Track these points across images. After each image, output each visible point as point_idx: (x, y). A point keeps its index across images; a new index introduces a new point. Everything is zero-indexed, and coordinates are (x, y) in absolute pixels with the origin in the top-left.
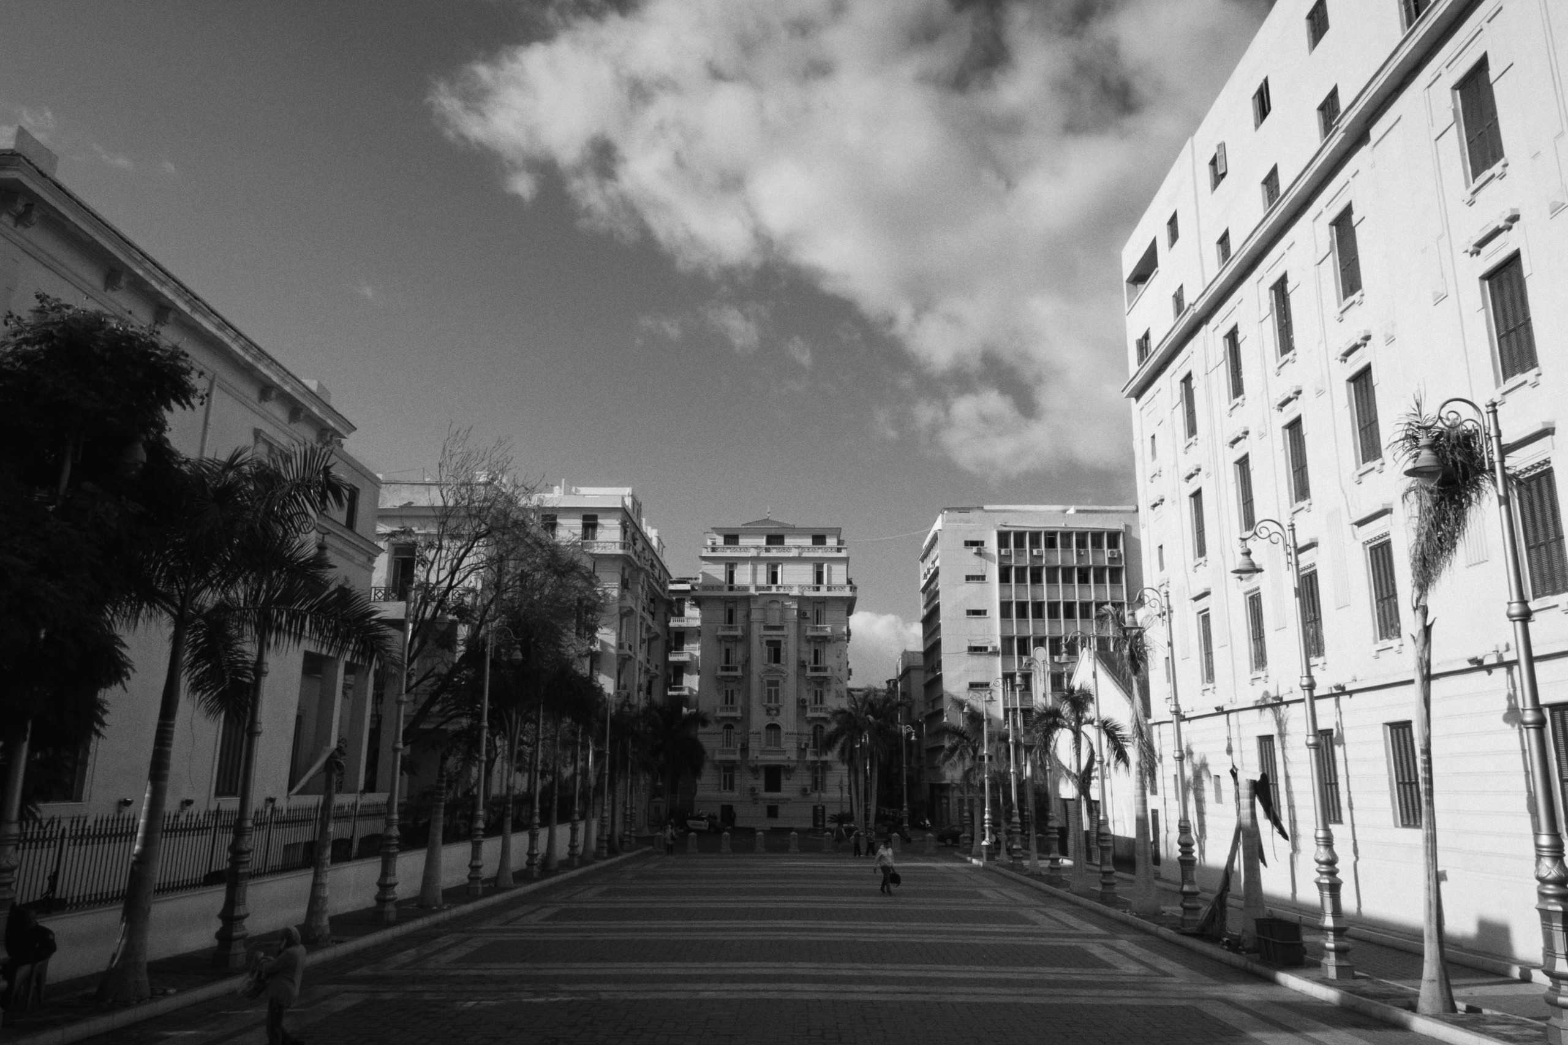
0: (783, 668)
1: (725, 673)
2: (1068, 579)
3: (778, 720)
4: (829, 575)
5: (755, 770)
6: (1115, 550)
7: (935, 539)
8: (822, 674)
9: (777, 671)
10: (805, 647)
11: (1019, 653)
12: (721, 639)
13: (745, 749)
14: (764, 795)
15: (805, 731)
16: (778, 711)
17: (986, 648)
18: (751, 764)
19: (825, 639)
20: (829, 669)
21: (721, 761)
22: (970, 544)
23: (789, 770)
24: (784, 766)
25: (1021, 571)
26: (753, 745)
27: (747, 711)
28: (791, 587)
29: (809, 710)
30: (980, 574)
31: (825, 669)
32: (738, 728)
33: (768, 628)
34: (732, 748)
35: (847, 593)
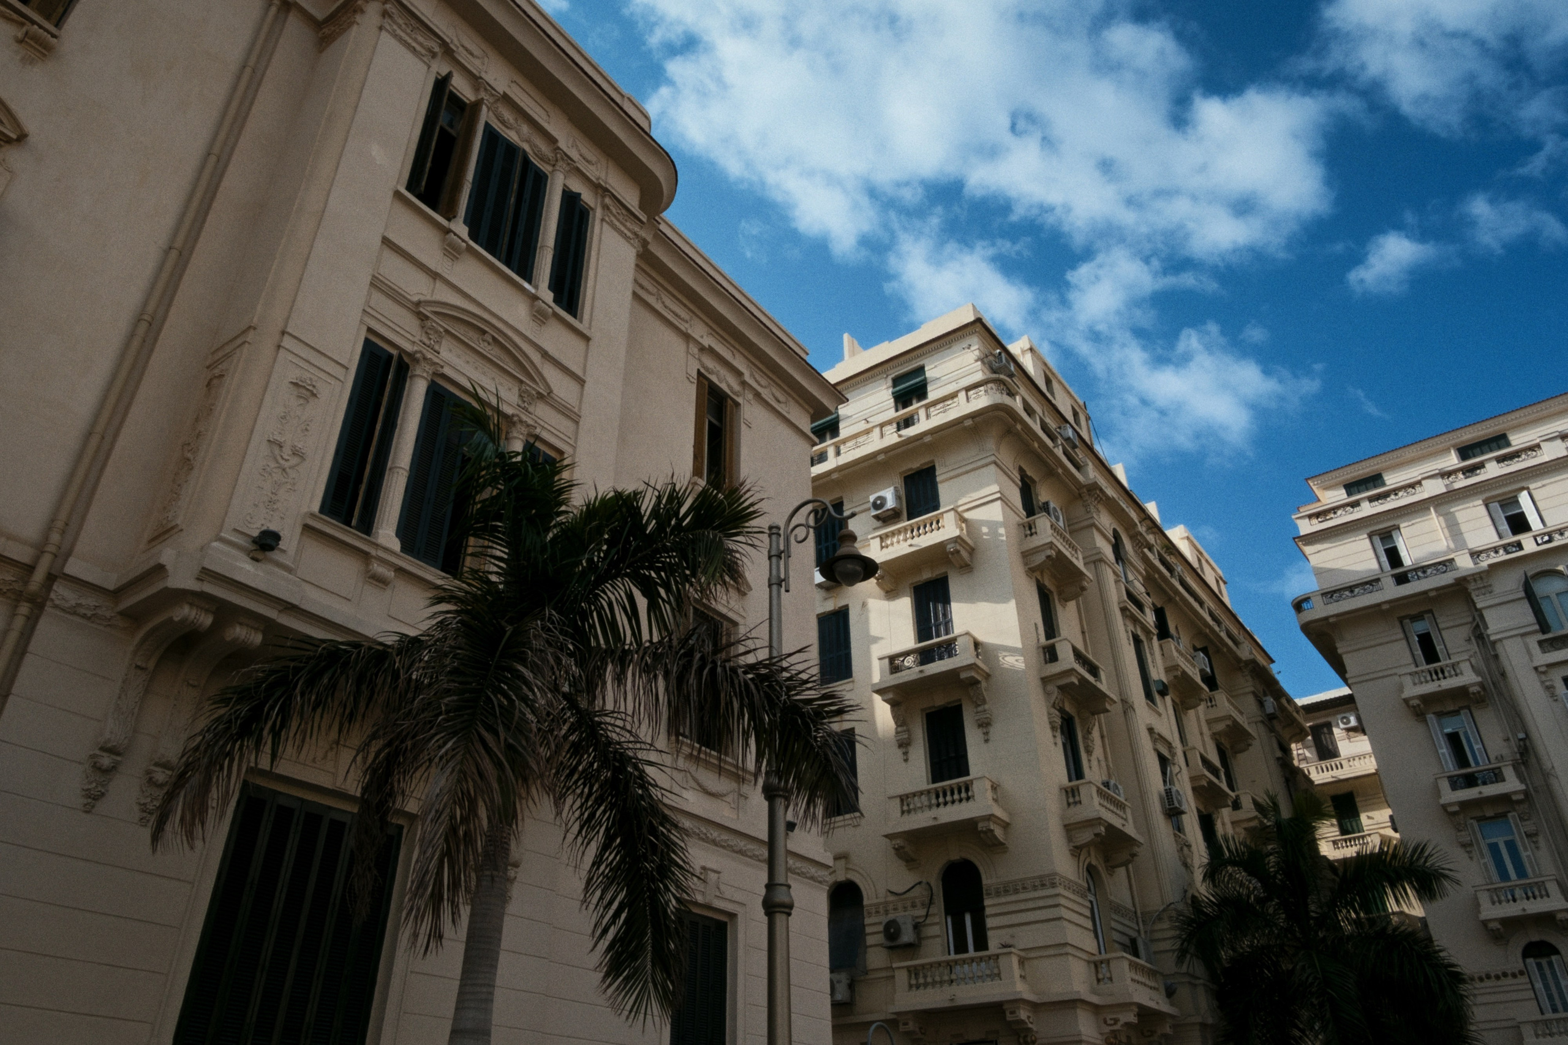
1: (1468, 794)
33: (1551, 645)
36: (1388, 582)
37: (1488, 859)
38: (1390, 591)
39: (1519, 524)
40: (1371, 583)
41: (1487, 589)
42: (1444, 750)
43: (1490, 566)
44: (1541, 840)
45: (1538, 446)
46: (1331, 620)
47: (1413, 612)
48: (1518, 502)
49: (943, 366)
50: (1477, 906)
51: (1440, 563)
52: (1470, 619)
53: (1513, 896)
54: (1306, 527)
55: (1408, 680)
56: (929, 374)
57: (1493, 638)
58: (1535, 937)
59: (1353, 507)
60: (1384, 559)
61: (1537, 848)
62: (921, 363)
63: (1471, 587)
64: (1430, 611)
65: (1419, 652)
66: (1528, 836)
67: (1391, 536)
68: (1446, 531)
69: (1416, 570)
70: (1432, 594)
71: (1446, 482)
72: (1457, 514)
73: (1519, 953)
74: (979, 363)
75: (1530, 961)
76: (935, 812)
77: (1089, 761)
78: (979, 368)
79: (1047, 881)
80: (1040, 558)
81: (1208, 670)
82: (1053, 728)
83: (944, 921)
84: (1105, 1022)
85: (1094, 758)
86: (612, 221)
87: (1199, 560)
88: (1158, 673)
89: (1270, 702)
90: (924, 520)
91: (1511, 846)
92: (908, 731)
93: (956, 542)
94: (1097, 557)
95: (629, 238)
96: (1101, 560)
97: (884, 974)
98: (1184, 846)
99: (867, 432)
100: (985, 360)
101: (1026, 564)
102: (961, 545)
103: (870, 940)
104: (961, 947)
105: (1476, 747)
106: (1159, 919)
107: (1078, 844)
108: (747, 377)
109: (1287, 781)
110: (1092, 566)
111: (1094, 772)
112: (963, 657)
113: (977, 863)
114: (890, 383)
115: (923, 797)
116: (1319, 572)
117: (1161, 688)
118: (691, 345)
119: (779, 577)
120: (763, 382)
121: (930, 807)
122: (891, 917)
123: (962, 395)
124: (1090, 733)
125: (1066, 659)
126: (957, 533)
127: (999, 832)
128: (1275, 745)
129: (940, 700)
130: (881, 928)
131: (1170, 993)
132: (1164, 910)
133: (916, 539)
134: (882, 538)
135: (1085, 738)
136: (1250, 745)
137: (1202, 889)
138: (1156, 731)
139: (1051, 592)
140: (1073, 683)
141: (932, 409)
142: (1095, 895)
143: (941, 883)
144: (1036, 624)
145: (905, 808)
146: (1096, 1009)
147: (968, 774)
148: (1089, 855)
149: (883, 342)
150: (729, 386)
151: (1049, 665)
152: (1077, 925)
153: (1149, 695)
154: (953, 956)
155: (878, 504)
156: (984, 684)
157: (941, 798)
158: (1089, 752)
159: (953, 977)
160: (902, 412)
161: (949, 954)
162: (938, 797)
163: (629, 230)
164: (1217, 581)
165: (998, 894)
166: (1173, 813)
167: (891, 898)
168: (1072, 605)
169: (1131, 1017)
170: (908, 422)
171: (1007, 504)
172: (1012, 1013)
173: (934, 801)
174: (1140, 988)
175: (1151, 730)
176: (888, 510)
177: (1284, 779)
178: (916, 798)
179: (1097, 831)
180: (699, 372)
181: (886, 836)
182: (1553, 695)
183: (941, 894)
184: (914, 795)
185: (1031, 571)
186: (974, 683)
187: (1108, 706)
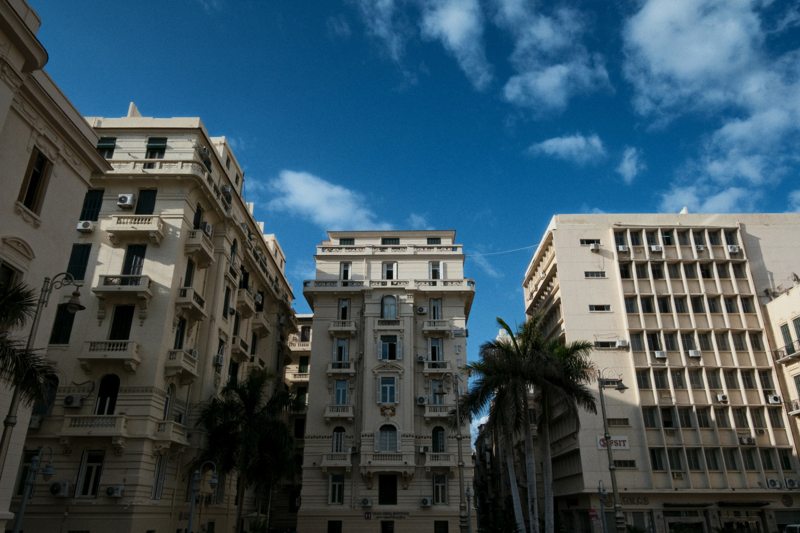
0: (399, 364)
1: (337, 371)
2: (690, 274)
3: (393, 421)
4: (445, 272)
5: (367, 479)
6: (735, 246)
7: (550, 237)
8: (441, 370)
9: (393, 367)
10: (422, 343)
11: (650, 349)
12: (335, 335)
13: (356, 455)
14: (378, 508)
15: (424, 434)
16: (394, 411)
17: (614, 344)
18: (363, 471)
19: (443, 335)
20: (448, 365)
21: (329, 468)
22: (586, 242)
23: (406, 478)
24: (401, 473)
25: (641, 267)
26: (365, 448)
27: (359, 411)
28: (406, 282)
29: (427, 409)
30: (599, 270)
31: (444, 365)
32: (349, 431)
33: (382, 323)
34: (342, 453)
35: (465, 287)
36: (339, 284)
37: (335, 396)
38: (339, 288)
39: (390, 275)
40: (334, 283)
41: (370, 296)
42: (335, 353)
43: (374, 289)
44: (354, 391)
45: (406, 247)
46: (315, 293)
47: (345, 298)
48: (392, 266)
49: (177, 143)
50: (325, 411)
51: (359, 282)
52: (361, 306)
53: (337, 409)
54: (320, 252)
55: (332, 324)
56: (169, 143)
57: (365, 315)
58: (339, 425)
59: (339, 249)
60: (342, 274)
61: (352, 394)
62: (166, 137)
63: (366, 294)
64: (350, 299)
65: (340, 313)
66: (351, 389)
67: (348, 265)
68: (366, 270)
69: (351, 282)
70: (352, 293)
71: (374, 250)
72: (372, 265)
73: (333, 429)
74: (194, 149)
75: (335, 433)
76: (106, 353)
77: (187, 339)
78: (193, 152)
79: (150, 389)
80: (193, 250)
81: (260, 302)
82: (174, 325)
83: (96, 400)
84: (156, 447)
85: (190, 339)
86: (5, 79)
87: (276, 251)
88: (233, 305)
89: (283, 318)
90: (143, 217)
91: (344, 391)
92: (105, 313)
93: (155, 233)
94: (222, 251)
95: (13, 88)
96: (223, 253)
97: (60, 418)
98: (217, 379)
99: (128, 162)
100: (197, 149)
101: (185, 250)
102: (157, 234)
103: (56, 403)
104: (101, 411)
105: (346, 353)
106: (196, 407)
107: (169, 375)
108: (62, 152)
109: (279, 351)
110: (218, 254)
111: (188, 345)
112: (142, 287)
113: (119, 376)
114: (147, 140)
115: (103, 344)
116: (319, 272)
117: (232, 311)
118: (34, 133)
119: (44, 300)
120: (70, 153)
121: (105, 350)
122: (70, 394)
123: (180, 164)
124: (191, 328)
125: (190, 297)
126: (157, 229)
127: (134, 366)
128: (279, 337)
129: (125, 302)
130: (64, 398)
131: (189, 436)
132: (199, 404)
133: (136, 225)
134: (119, 218)
135: (189, 330)
136: (267, 336)
137: (220, 397)
138: (222, 330)
139: (195, 263)
140: (189, 308)
141: (164, 164)
142: (171, 395)
143: (100, 383)
144: (181, 278)
145: (92, 348)
146: (154, 441)
147: (128, 338)
148: (173, 379)
149: (150, 116)
150: (50, 155)
151: (181, 297)
152: (158, 408)
153: (225, 315)
154: (96, 415)
155: (122, 200)
156: (148, 301)
157: (111, 347)
158: (188, 336)
159: (93, 424)
160: (148, 160)
161: (94, 414)
162: (110, 346)
163: (14, 84)
164: (282, 261)
165: (125, 391)
166: (217, 366)
167: (73, 386)
168: (203, 271)
169: (168, 446)
170: (150, 165)
171: (186, 221)
172: (115, 441)
173: (107, 348)
174: (175, 434)
175: (220, 330)
176: (127, 205)
177: (277, 351)
178: (99, 344)
179: (178, 371)
180: (35, 147)
181: (79, 359)
182: (376, 341)
183: (99, 387)
184: (98, 343)
185: (187, 254)
186: (144, 299)
187: (203, 319)
